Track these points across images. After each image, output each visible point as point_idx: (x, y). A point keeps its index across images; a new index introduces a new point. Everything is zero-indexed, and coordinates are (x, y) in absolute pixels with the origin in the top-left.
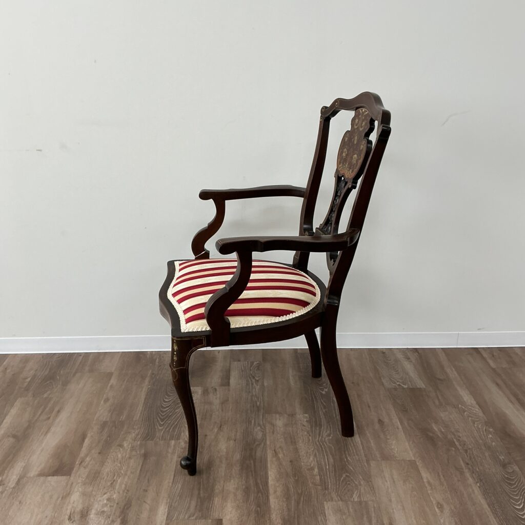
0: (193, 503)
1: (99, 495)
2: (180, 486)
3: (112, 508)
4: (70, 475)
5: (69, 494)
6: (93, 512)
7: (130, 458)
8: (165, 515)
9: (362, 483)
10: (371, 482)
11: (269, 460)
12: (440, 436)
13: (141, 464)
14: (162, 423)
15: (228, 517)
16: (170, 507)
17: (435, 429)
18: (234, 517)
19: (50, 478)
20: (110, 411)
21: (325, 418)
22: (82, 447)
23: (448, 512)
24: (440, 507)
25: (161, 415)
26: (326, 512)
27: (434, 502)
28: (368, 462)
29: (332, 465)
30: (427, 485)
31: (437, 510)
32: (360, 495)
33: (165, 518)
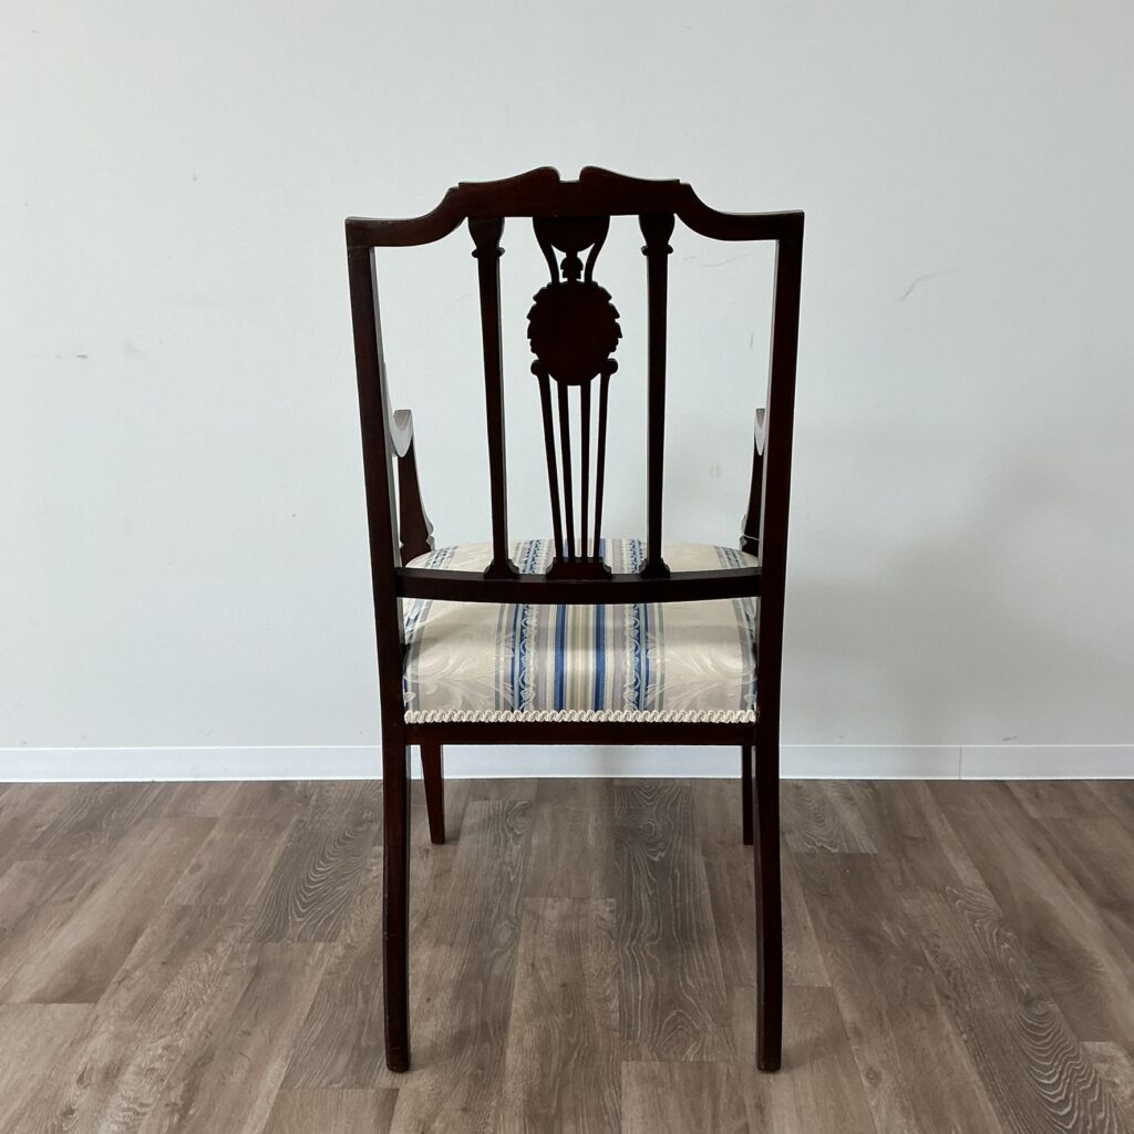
0: (343, 1059)
1: (150, 1040)
2: (321, 1025)
3: (171, 1063)
4: (96, 1002)
5: (87, 1036)
6: (132, 1069)
7: (225, 973)
8: (279, 1078)
9: (710, 1027)
10: (728, 1025)
11: (516, 982)
12: (894, 943)
13: (246, 985)
14: (304, 911)
15: (412, 1085)
16: (293, 1064)
17: (887, 930)
18: (424, 1085)
19: (54, 1006)
20: (200, 887)
21: (651, 906)
22: (130, 952)
23: (889, 1088)
24: (874, 1077)
25: (304, 896)
26: (623, 1081)
27: (861, 1068)
28: (729, 990)
29: (651, 994)
30: (850, 1035)
31: (865, 1082)
32: (701, 1050)
33: (279, 1084)
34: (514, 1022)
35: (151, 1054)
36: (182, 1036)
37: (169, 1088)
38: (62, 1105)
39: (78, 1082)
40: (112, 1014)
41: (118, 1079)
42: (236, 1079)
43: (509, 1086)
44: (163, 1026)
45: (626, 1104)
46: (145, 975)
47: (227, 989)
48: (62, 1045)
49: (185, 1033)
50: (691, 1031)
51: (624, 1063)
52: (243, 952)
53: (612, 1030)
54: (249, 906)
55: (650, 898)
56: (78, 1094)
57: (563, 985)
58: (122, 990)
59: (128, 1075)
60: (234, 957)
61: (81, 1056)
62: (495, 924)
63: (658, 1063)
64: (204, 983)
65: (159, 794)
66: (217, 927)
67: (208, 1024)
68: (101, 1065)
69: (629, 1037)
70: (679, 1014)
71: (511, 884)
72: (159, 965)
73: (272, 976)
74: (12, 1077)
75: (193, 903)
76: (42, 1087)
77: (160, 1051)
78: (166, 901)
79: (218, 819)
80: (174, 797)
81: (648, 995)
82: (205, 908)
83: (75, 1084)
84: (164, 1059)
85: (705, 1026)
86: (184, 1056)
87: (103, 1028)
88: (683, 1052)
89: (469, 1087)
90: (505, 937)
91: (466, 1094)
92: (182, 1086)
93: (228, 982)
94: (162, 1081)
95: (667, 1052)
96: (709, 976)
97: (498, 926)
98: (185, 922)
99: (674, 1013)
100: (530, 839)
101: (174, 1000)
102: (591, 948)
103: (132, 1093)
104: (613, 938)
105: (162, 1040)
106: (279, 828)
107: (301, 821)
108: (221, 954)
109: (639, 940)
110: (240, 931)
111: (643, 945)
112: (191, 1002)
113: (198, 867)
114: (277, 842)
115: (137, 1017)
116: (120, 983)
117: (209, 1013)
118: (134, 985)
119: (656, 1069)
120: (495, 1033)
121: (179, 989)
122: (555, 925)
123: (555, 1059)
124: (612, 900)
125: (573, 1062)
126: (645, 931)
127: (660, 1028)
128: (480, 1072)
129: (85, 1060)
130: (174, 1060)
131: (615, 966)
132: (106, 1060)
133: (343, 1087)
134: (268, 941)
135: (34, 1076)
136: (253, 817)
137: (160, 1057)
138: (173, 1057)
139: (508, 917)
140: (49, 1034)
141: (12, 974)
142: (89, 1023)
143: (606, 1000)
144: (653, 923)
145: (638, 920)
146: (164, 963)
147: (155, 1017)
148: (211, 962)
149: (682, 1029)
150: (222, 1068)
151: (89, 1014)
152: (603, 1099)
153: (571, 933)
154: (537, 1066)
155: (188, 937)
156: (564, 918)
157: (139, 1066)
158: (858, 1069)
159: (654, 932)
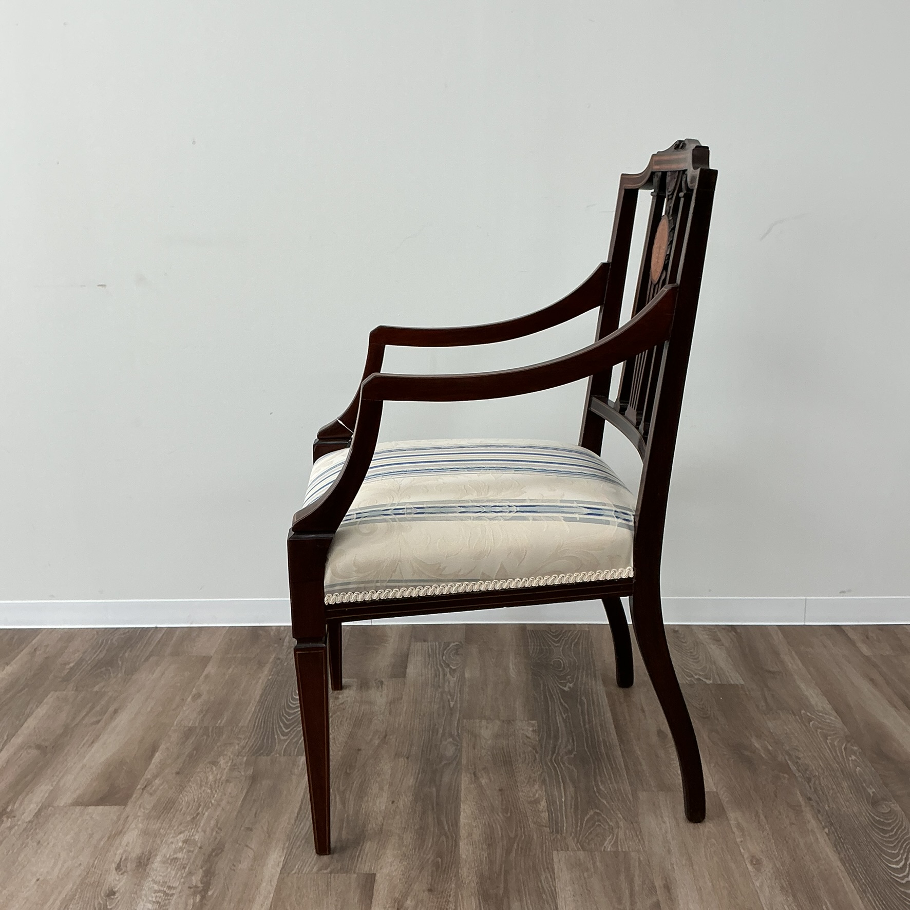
1: (171, 836)
3: (190, 853)
4: (125, 804)
5: (120, 833)
6: (159, 858)
7: (227, 781)
8: (278, 865)
9: (621, 824)
10: (636, 822)
11: (463, 788)
12: (764, 756)
13: (245, 791)
14: (287, 731)
15: (385, 871)
16: (289, 854)
17: (757, 745)
18: (396, 870)
19: (91, 809)
20: (201, 711)
21: (566, 726)
22: (150, 764)
23: (769, 872)
24: (756, 863)
25: (286, 718)
26: (556, 867)
27: (745, 856)
28: (634, 793)
29: (572, 797)
30: (735, 829)
31: (750, 867)
32: (616, 842)
33: (279, 870)
34: (463, 820)
35: (173, 846)
36: (197, 832)
37: (191, 873)
38: (105, 888)
39: (116, 870)
40: (139, 814)
41: (149, 866)
42: (244, 865)
43: (464, 871)
44: (181, 824)
45: (559, 885)
46: (163, 783)
47: (230, 793)
48: (101, 839)
49: (200, 830)
50: (607, 827)
51: (555, 853)
52: (241, 764)
53: (543, 826)
54: (242, 727)
55: (564, 721)
56: (117, 879)
57: (501, 790)
58: (146, 795)
59: (157, 864)
60: (233, 768)
61: (117, 849)
62: (441, 741)
63: (582, 852)
64: (211, 789)
65: (162, 637)
66: (218, 744)
67: (217, 822)
68: (134, 855)
69: (557, 832)
70: (596, 813)
71: (451, 709)
72: (174, 775)
73: (266, 783)
74: (63, 866)
75: (197, 724)
76: (88, 874)
77: (180, 844)
78: (175, 723)
79: (211, 657)
80: (174, 639)
81: (569, 798)
82: (207, 728)
83: (114, 872)
84: (185, 851)
85: (617, 823)
86: (200, 848)
87: (133, 825)
88: (602, 844)
89: (432, 872)
90: (450, 751)
91: (430, 878)
92: (200, 873)
93: (231, 788)
94: (184, 868)
95: (589, 844)
96: (617, 783)
97: (444, 743)
98: (191, 741)
99: (591, 813)
100: (464, 673)
101: (188, 803)
102: (520, 761)
103: (161, 878)
104: (537, 752)
105: (182, 835)
106: (261, 664)
107: (279, 659)
108: (223, 766)
109: (558, 754)
110: (237, 747)
111: (562, 758)
112: (202, 804)
113: (198, 695)
114: (260, 675)
115: (160, 817)
116: (143, 789)
117: (218, 813)
118: (155, 791)
119: (581, 857)
120: (449, 829)
121: (191, 794)
122: (489, 742)
123: (499, 851)
124: (533, 722)
125: (514, 851)
126: (562, 747)
127: (582, 824)
128: (440, 860)
129: (120, 851)
130: (193, 852)
131: (541, 775)
132: (138, 851)
133: (331, 873)
134: (260, 755)
135: (80, 864)
136: (239, 655)
137: (181, 849)
138: (192, 849)
139: (451, 735)
140: (89, 831)
141: (55, 783)
142: (121, 822)
143: (537, 802)
144: (568, 741)
145: (556, 738)
146: (178, 773)
147: (174, 817)
148: (216, 772)
149: (599, 825)
150: (232, 858)
151: (120, 815)
152: (541, 881)
153: (503, 748)
154: (486, 855)
155: (195, 752)
156: (497, 736)
157: (165, 856)
158: (743, 857)
159: (570, 747)
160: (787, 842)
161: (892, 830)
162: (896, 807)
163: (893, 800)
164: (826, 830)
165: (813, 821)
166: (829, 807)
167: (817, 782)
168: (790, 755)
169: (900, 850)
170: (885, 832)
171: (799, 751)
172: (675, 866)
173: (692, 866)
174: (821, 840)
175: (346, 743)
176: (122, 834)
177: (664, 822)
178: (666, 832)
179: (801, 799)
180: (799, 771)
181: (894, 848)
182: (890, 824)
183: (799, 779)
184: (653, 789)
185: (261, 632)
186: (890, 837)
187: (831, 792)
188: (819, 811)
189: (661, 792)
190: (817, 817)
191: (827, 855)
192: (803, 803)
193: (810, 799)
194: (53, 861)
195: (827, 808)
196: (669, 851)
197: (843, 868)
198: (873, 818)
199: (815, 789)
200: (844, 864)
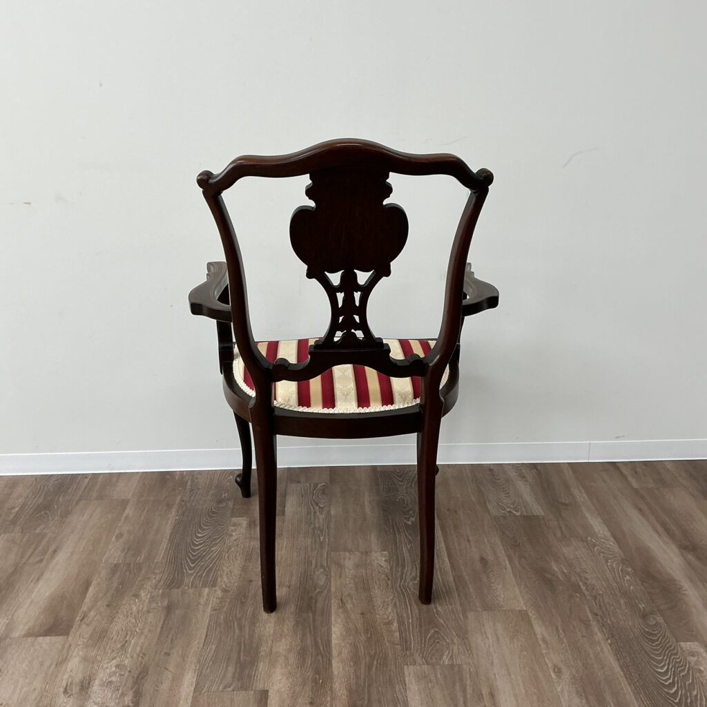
0: (231, 670)
1: (106, 661)
2: (214, 647)
3: (122, 677)
4: (68, 634)
6: (97, 682)
7: (148, 612)
8: (192, 685)
9: (455, 641)
10: (467, 639)
11: (333, 612)
12: (561, 578)
13: (163, 619)
14: (192, 566)
15: (276, 687)
16: (200, 675)
17: (556, 569)
18: (284, 687)
19: (40, 639)
20: (123, 549)
21: (410, 556)
22: (85, 599)
23: (567, 678)
24: (558, 671)
25: (192, 554)
26: (407, 679)
27: (550, 666)
28: (464, 613)
29: (417, 618)
30: (541, 643)
31: (553, 675)
32: (452, 656)
33: (193, 689)
34: (335, 640)
35: (108, 671)
36: (127, 657)
37: (123, 695)
39: (64, 693)
40: (79, 643)
41: (90, 689)
42: (165, 686)
43: (337, 686)
44: (113, 651)
45: (410, 695)
46: (97, 614)
47: (151, 622)
48: (50, 666)
49: (128, 656)
50: (444, 644)
51: (406, 667)
52: (157, 596)
53: (395, 644)
54: (158, 562)
55: (409, 551)
56: (65, 701)
57: (362, 614)
58: (84, 626)
59: (96, 686)
60: (152, 599)
61: (64, 675)
62: (314, 572)
63: (426, 666)
64: (135, 618)
65: (88, 483)
66: (139, 579)
67: (142, 648)
68: (77, 680)
69: (407, 650)
70: (436, 632)
71: (321, 543)
72: (105, 607)
73: (178, 613)
74: (21, 692)
75: (121, 561)
76: (41, 697)
77: (114, 669)
78: (104, 560)
79: (129, 500)
80: (98, 484)
81: (415, 619)
82: (129, 564)
83: (62, 694)
84: (117, 674)
85: (452, 640)
86: (130, 671)
87: (75, 654)
88: (441, 658)
89: (312, 687)
90: (322, 582)
91: (311, 692)
92: (131, 693)
93: (151, 617)
94: (118, 690)
95: (431, 659)
96: (451, 604)
97: (316, 573)
98: (117, 575)
99: (432, 631)
100: (330, 511)
101: (118, 633)
102: (376, 587)
103: (100, 699)
104: (389, 579)
105: (114, 661)
106: (169, 506)
107: (183, 501)
108: (144, 598)
109: (405, 581)
110: (154, 581)
111: (408, 583)
112: (129, 633)
113: (120, 535)
114: (169, 516)
115: (96, 645)
116: (81, 621)
117: (142, 641)
118: (91, 622)
119: (426, 671)
120: (324, 649)
121: (119, 624)
122: (352, 572)
123: (363, 666)
124: (385, 553)
125: (374, 668)
126: (408, 574)
127: (425, 641)
128: (318, 677)
129: (66, 677)
130: (124, 675)
131: (392, 599)
132: (80, 676)
133: (233, 690)
134: (172, 588)
135: (35, 689)
136: (152, 498)
137: (115, 673)
138: (123, 673)
139: (322, 566)
140: (40, 660)
141: (10, 617)
142: (65, 651)
143: (390, 623)
144: (413, 569)
145: (403, 566)
146: (108, 606)
147: (107, 644)
148: (138, 604)
149: (438, 642)
150: (155, 680)
151: (64, 644)
152: (396, 692)
153: (363, 576)
154: (353, 671)
155: (121, 586)
156: (357, 566)
157: (102, 680)
158: (547, 665)
159: (414, 574)
160: (580, 652)
161: (657, 640)
162: (660, 620)
163: (658, 614)
164: (609, 641)
165: (599, 634)
166: (610, 621)
167: (601, 599)
168: (580, 577)
169: (664, 656)
170: (653, 641)
171: (587, 573)
172: (497, 676)
173: (510, 675)
174: (605, 650)
175: (240, 575)
176: (66, 661)
177: (488, 638)
178: (489, 646)
179: (589, 614)
180: (588, 591)
181: (659, 655)
182: (656, 635)
183: (588, 597)
184: (479, 609)
185: (168, 477)
186: (657, 645)
187: (612, 608)
188: (603, 626)
189: (484, 612)
190: (602, 630)
191: (610, 662)
192: (591, 618)
193: (596, 615)
194: (13, 687)
195: (609, 622)
196: (492, 664)
197: (622, 674)
198: (644, 630)
199: (600, 606)
200: (623, 670)
